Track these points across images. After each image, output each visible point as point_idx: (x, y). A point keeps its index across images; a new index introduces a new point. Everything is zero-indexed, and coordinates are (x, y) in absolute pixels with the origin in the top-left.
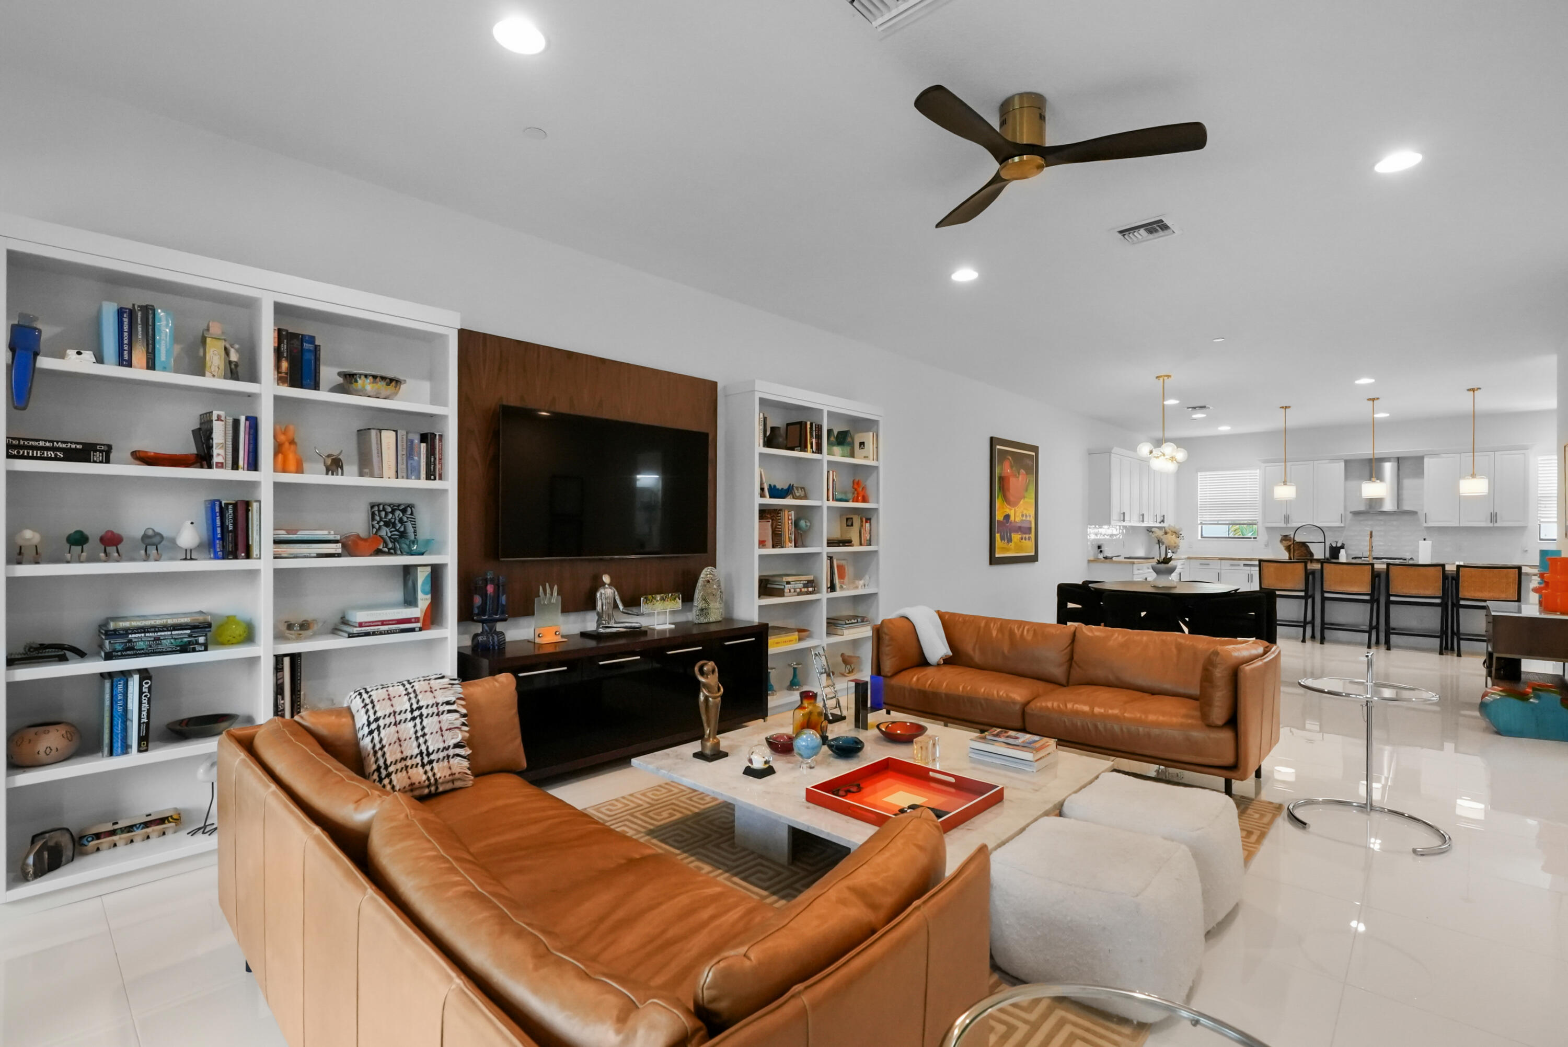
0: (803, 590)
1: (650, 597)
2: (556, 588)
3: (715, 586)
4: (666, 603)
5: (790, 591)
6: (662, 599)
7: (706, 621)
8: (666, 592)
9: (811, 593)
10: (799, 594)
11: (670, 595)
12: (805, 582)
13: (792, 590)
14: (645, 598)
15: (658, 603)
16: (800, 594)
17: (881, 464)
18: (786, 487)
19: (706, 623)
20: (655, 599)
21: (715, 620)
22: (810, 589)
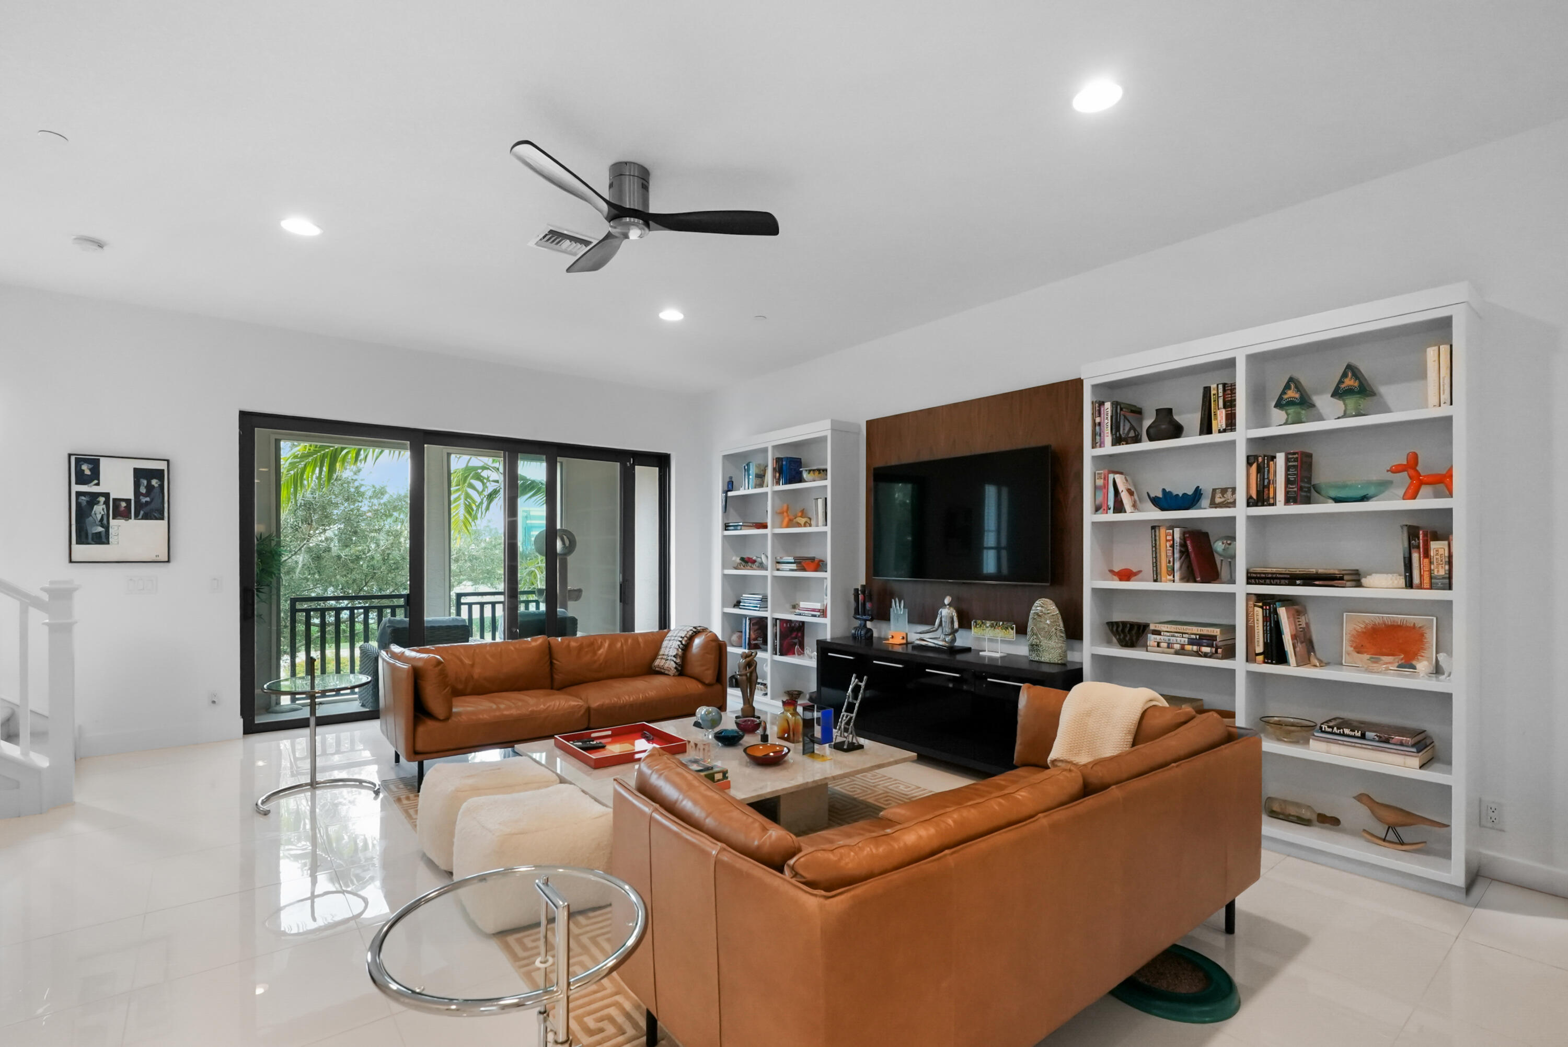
0: (1189, 647)
1: (979, 622)
2: (902, 602)
3: (1048, 622)
4: (997, 631)
5: (1158, 646)
6: (992, 626)
7: (1037, 659)
8: (997, 619)
9: (1206, 655)
10: (1177, 653)
11: (1001, 623)
12: (1194, 637)
13: (1164, 645)
14: (975, 622)
15: (988, 629)
16: (1181, 652)
17: (1459, 413)
18: (1190, 492)
19: (1037, 662)
20: (985, 625)
21: (1048, 661)
22: (1206, 649)
